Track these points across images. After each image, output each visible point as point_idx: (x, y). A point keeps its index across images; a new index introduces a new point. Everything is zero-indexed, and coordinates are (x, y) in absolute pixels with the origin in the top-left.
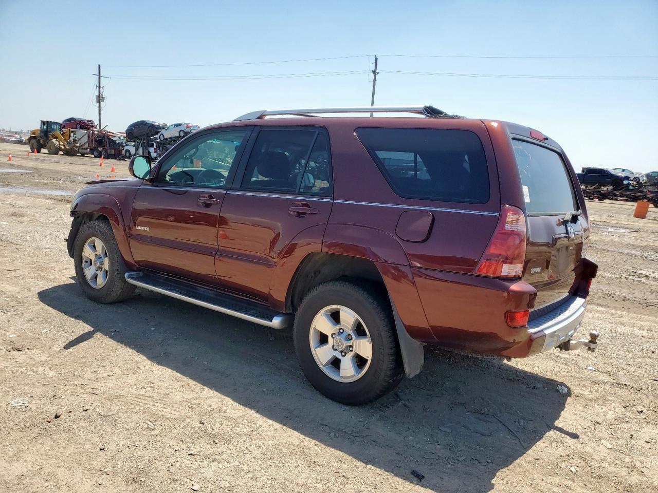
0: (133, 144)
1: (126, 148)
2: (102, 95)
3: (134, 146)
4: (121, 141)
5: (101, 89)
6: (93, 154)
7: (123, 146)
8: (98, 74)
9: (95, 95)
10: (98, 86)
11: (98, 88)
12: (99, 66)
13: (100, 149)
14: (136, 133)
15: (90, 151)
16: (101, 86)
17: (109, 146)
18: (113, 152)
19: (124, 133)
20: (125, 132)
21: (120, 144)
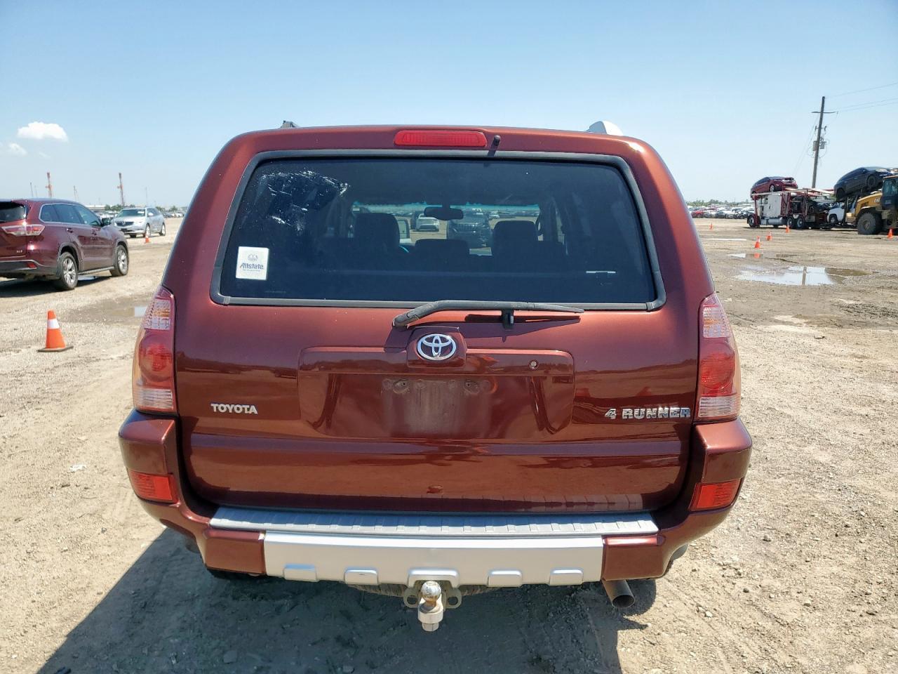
0: (843, 204)
1: (831, 212)
2: (822, 139)
3: (843, 207)
4: (827, 202)
5: (822, 131)
6: (786, 224)
7: (829, 209)
8: (819, 110)
9: (813, 140)
10: (818, 127)
11: (817, 130)
12: (824, 98)
13: (796, 217)
14: (848, 188)
15: (782, 220)
16: (823, 126)
17: (808, 212)
18: (813, 218)
19: (832, 190)
20: (833, 188)
21: (826, 207)
